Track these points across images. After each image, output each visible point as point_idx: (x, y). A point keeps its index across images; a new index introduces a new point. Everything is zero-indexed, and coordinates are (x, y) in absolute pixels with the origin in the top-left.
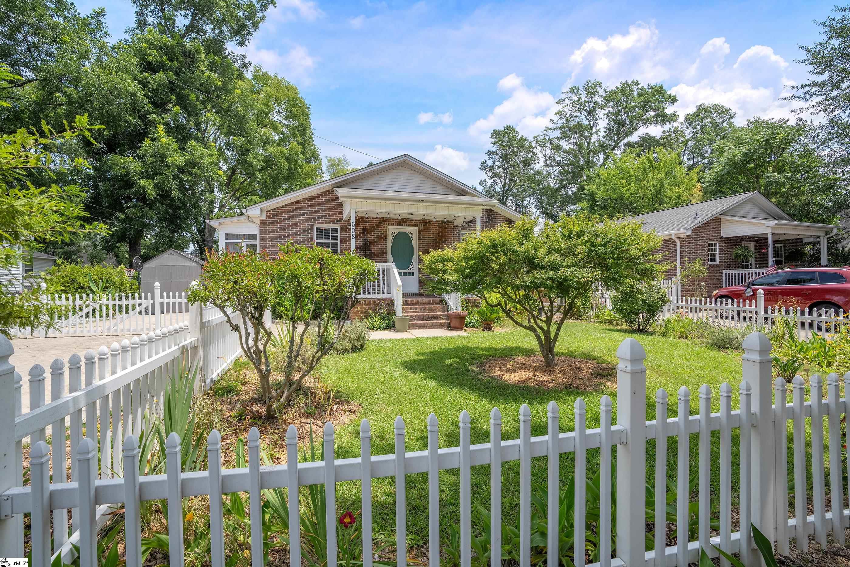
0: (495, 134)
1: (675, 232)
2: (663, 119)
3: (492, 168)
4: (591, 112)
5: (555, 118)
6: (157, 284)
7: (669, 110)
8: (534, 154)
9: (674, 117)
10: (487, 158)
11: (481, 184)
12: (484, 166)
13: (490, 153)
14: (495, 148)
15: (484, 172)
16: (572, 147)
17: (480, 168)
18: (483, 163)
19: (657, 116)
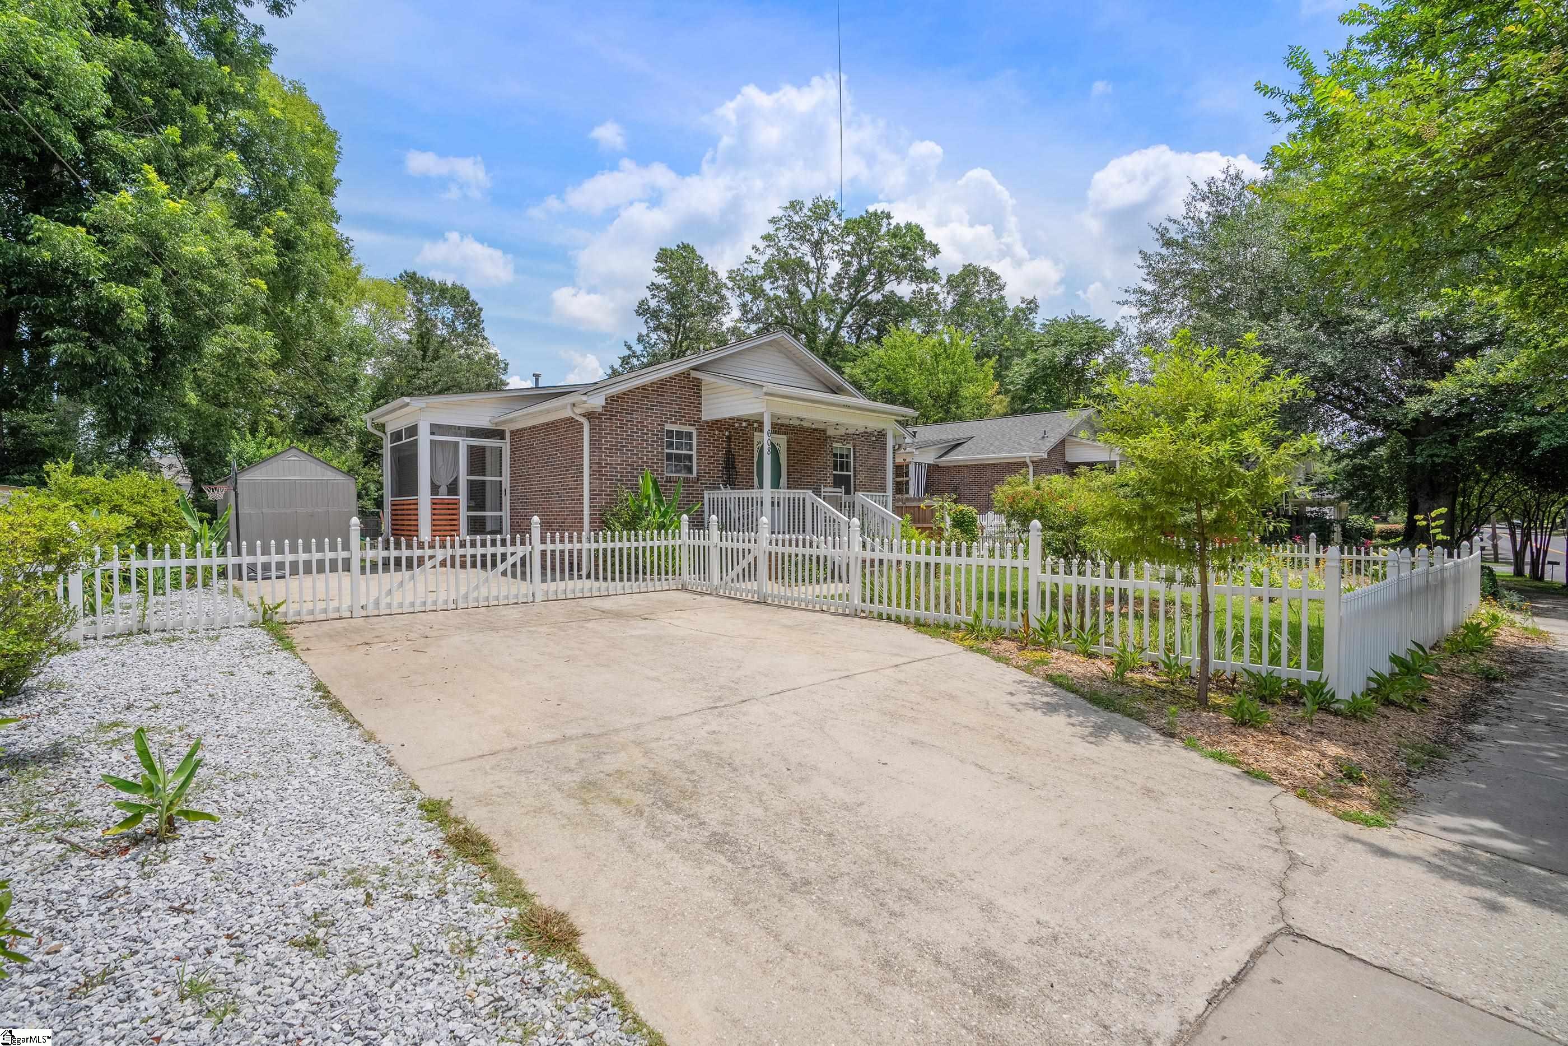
0: (664, 256)
1: (1030, 454)
2: (921, 275)
3: (655, 314)
4: (817, 246)
5: (761, 245)
6: (536, 519)
7: (929, 264)
8: (723, 298)
9: (932, 276)
10: (648, 294)
11: (640, 339)
12: (643, 310)
13: (654, 287)
14: (661, 280)
15: (641, 320)
16: (780, 293)
17: (637, 312)
18: (642, 303)
19: (910, 268)
